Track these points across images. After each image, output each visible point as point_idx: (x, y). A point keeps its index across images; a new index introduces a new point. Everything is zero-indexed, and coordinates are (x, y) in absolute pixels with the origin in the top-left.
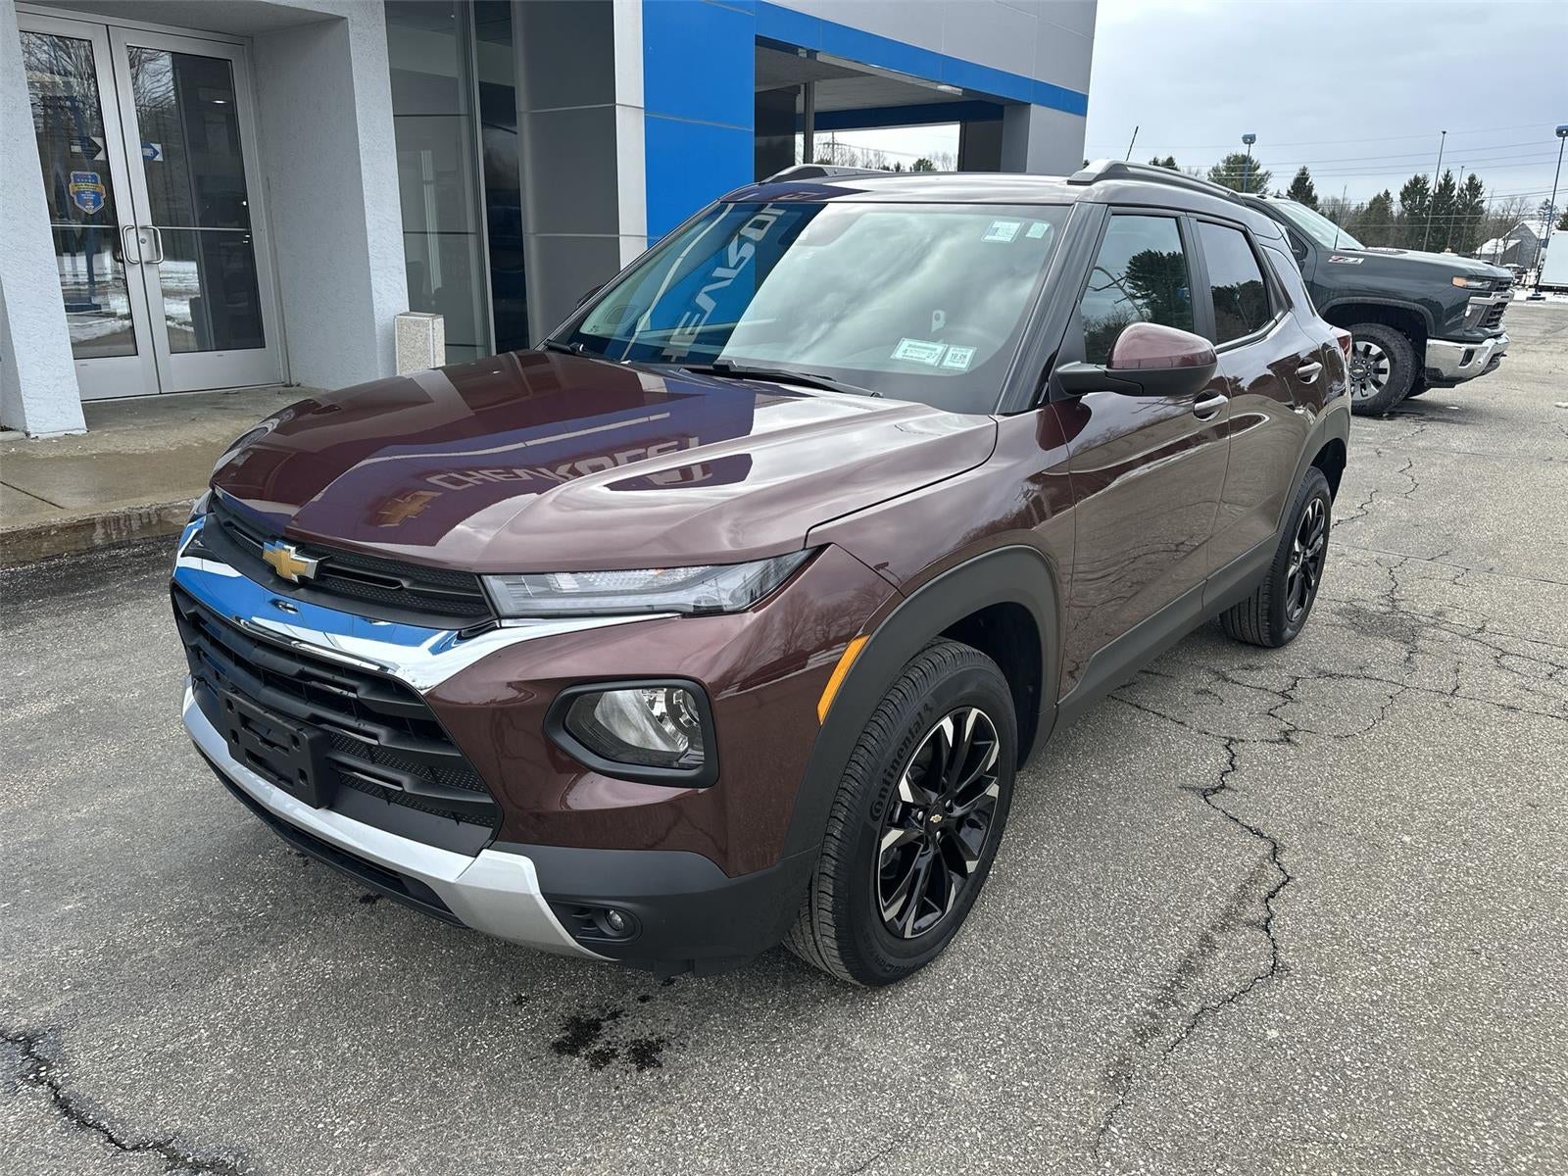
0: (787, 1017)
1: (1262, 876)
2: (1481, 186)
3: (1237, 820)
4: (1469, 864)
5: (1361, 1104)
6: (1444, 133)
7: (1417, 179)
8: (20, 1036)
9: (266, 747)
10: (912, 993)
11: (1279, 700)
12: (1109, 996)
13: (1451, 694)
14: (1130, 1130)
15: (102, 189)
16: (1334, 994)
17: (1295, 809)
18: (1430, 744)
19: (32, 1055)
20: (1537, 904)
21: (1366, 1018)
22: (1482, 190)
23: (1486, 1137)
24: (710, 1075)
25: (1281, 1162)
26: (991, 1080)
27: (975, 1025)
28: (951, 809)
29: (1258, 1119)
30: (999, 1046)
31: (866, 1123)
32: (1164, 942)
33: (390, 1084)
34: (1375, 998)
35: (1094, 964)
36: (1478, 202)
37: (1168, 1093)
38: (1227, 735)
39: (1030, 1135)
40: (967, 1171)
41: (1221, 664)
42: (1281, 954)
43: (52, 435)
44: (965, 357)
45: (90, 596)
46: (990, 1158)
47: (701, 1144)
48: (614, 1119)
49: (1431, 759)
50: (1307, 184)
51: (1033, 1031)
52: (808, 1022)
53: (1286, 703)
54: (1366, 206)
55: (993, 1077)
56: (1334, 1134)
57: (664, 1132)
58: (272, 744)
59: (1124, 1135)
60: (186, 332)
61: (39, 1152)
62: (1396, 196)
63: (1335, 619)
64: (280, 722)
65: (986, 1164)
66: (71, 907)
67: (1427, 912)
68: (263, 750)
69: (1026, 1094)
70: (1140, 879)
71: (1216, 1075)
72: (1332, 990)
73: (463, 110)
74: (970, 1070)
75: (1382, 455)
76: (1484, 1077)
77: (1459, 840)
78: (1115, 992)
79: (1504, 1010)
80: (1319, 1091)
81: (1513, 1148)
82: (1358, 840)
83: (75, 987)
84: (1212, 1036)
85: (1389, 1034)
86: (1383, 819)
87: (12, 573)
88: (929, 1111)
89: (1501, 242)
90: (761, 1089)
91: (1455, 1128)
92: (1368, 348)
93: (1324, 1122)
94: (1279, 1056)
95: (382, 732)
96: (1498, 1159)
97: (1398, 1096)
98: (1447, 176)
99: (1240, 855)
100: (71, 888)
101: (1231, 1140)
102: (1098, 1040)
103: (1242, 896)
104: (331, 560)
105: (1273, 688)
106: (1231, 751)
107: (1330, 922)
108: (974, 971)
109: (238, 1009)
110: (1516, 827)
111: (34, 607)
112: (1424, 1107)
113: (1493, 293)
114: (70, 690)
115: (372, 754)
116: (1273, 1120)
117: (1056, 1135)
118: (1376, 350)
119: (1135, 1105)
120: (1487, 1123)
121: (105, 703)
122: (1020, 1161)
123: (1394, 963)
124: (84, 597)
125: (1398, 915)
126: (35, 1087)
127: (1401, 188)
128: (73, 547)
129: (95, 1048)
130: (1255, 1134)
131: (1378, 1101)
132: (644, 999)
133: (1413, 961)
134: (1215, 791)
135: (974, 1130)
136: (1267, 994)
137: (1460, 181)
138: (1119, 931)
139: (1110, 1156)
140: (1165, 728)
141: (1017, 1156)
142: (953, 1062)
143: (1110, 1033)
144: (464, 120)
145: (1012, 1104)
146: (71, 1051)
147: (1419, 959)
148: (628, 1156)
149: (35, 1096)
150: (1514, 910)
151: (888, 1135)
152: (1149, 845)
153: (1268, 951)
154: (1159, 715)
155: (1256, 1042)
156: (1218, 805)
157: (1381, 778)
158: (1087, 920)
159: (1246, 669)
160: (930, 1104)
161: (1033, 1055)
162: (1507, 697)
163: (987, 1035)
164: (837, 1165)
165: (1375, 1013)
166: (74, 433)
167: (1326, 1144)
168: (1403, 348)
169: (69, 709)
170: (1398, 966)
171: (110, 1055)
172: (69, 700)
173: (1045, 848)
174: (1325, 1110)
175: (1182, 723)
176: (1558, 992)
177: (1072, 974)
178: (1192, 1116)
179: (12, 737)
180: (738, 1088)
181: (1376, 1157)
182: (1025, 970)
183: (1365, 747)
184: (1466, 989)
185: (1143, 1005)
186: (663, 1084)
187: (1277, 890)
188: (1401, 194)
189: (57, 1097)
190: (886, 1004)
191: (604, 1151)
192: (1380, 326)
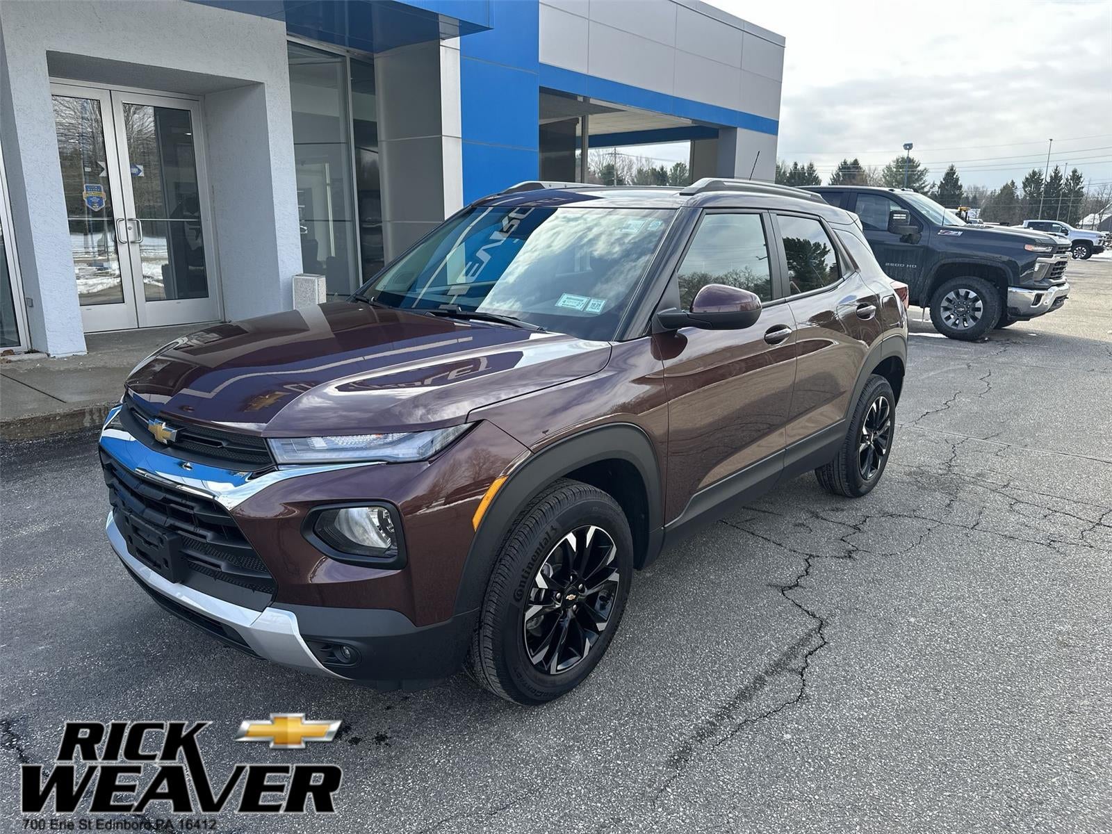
0: (477, 720)
1: (808, 641)
2: (1081, 177)
3: (800, 606)
4: (950, 636)
5: (834, 779)
6: (1051, 140)
7: (1034, 173)
8: (3, 721)
9: (146, 545)
10: (559, 707)
11: (851, 531)
12: (686, 712)
13: (972, 528)
14: (679, 791)
15: (103, 195)
16: (835, 713)
17: (842, 600)
18: (947, 560)
19: (9, 732)
20: (988, 661)
21: (852, 728)
22: (1082, 179)
23: (910, 800)
24: (421, 753)
25: (771, 811)
26: (597, 759)
27: (595, 727)
28: (582, 591)
29: (763, 786)
30: (608, 740)
31: (512, 783)
32: (731, 680)
33: (222, 754)
34: (861, 717)
35: (682, 692)
36: (1080, 188)
37: (710, 770)
38: (809, 553)
39: (615, 792)
40: (569, 812)
41: (816, 508)
42: (807, 690)
43: (64, 356)
44: (600, 305)
45: (78, 459)
46: (586, 804)
47: (407, 792)
48: (356, 777)
49: (945, 570)
50: (955, 177)
51: (632, 731)
52: (489, 723)
53: (855, 533)
54: (998, 191)
55: (599, 758)
56: (810, 796)
57: (385, 784)
58: (150, 544)
59: (675, 793)
60: (158, 286)
61: (7, 786)
62: (1019, 184)
63: (906, 478)
64: (153, 529)
65: (583, 808)
66: (43, 647)
67: (912, 665)
68: (145, 548)
69: (618, 769)
70: (725, 641)
71: (743, 760)
72: (834, 711)
73: (343, 140)
74: (585, 754)
75: (971, 368)
76: (920, 765)
77: (948, 621)
78: (691, 709)
79: (945, 726)
80: (808, 770)
81: (925, 808)
82: (879, 621)
83: (39, 695)
84: (748, 737)
85: (865, 739)
86: (900, 607)
87: (31, 444)
88: (554, 777)
89: (1097, 216)
90: (451, 761)
91: (891, 795)
92: (968, 293)
93: (806, 789)
94: (788, 750)
95: (209, 535)
96: (913, 814)
97: (859, 775)
98: (1056, 170)
99: (796, 628)
100: (44, 637)
101: (742, 798)
102: (672, 738)
103: (792, 653)
104: (185, 430)
105: (849, 523)
106: (808, 563)
107: (845, 670)
108: (603, 695)
109: (137, 709)
110: (990, 613)
111: (41, 466)
112: (874, 782)
113: (1054, 255)
114: (58, 517)
115: (205, 548)
116: (773, 787)
117: (631, 793)
118: (972, 295)
119: (687, 776)
120: (912, 792)
121: (79, 526)
122: (604, 806)
123: (880, 696)
124: (74, 460)
125: (892, 667)
126: (9, 750)
127: (1023, 179)
128: (70, 427)
129: (47, 729)
130: (759, 795)
131: (845, 778)
132: (388, 708)
133: (893, 695)
134: (790, 588)
135: (580, 788)
136: (790, 713)
137: (1066, 174)
138: (703, 673)
139: (662, 805)
140: (768, 547)
141: (603, 803)
142: (576, 749)
143: (681, 734)
144: (343, 147)
145: (608, 774)
146: (32, 730)
147: (896, 694)
148: (360, 797)
149: (8, 755)
150: (972, 665)
151: (525, 790)
152: (737, 620)
153: (798, 687)
154: (766, 539)
155: (775, 741)
156: (790, 597)
157: (907, 581)
158: (683, 666)
159: (834, 510)
160: (555, 772)
161: (628, 746)
162: (1009, 530)
163: (601, 733)
164: (489, 805)
165: (859, 726)
166: (78, 354)
167: (804, 801)
168: (992, 293)
169: (56, 530)
170: (882, 698)
171: (55, 733)
172: (57, 524)
173: (667, 622)
174: (808, 782)
175: (780, 545)
176: (986, 715)
177: (666, 698)
178: (721, 783)
179: (19, 546)
180: (436, 761)
181: (833, 810)
182: (635, 695)
183: (901, 561)
184: (924, 713)
185: (707, 718)
186: (391, 758)
187: (815, 650)
188: (1023, 183)
189: (21, 756)
190: (541, 714)
191: (346, 794)
192: (975, 278)
